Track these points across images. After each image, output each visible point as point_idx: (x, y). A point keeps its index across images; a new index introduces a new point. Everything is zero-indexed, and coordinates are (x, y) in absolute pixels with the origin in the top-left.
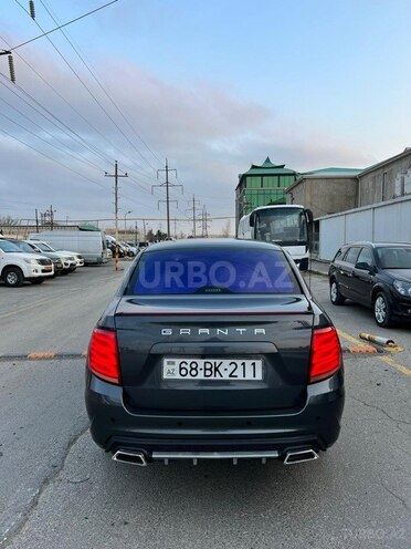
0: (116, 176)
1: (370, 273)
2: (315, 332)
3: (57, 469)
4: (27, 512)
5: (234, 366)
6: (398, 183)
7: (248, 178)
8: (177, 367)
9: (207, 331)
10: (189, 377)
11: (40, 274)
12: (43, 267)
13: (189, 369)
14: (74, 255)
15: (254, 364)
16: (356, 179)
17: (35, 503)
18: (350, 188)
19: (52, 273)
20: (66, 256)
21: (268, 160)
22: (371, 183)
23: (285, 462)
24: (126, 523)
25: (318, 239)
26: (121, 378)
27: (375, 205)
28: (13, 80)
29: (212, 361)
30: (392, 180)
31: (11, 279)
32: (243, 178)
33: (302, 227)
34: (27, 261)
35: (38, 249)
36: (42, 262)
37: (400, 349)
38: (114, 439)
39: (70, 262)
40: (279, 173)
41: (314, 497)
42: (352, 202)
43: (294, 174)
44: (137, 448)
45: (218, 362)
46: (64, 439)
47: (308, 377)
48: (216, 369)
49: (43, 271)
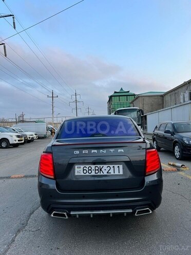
0: (53, 97)
1: (172, 135)
2: (148, 151)
3: (24, 225)
4: (9, 245)
5: (109, 168)
6: (182, 97)
7: (113, 98)
8: (82, 169)
9: (96, 151)
10: (87, 174)
11: (17, 142)
12: (19, 139)
13: (88, 170)
14: (33, 133)
15: (118, 167)
16: (163, 96)
17: (13, 241)
18: (160, 100)
19: (23, 141)
20: (29, 134)
21: (122, 89)
22: (169, 98)
23: (136, 215)
24: (58, 249)
25: (146, 124)
26: (55, 176)
27: (172, 107)
28: (6, 55)
29: (99, 166)
30: (179, 96)
31: (4, 145)
32: (111, 97)
33: (138, 117)
34: (11, 136)
35: (17, 131)
36: (18, 136)
37: (188, 169)
38: (52, 206)
39: (31, 137)
40: (127, 95)
41: (150, 234)
42: (161, 106)
43: (134, 95)
44: (63, 209)
45: (101, 166)
46: (27, 212)
47: (145, 172)
48: (101, 170)
49: (19, 141)
